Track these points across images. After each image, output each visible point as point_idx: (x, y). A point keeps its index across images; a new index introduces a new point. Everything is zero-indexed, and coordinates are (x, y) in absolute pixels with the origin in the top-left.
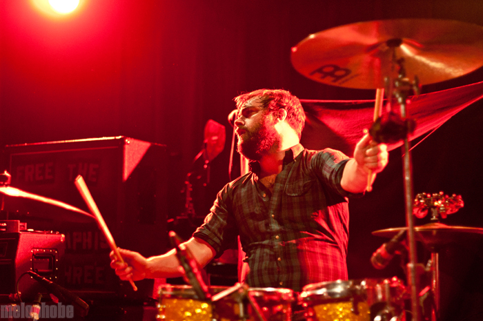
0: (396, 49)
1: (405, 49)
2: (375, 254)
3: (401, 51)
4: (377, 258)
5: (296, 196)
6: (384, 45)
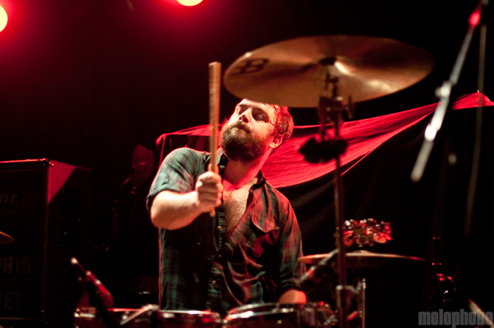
0: (331, 67)
1: (341, 68)
3: (337, 70)
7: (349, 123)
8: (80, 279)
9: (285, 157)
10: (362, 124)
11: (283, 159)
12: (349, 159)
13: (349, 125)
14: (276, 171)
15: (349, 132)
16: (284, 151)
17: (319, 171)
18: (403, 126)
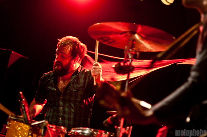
0: (133, 35)
2: (105, 120)
4: (106, 122)
5: (75, 91)
6: (128, 33)
7: (139, 60)
8: (20, 101)
9: (109, 69)
10: (144, 62)
11: (109, 70)
12: (136, 75)
13: (139, 61)
14: (105, 74)
15: (138, 64)
16: (110, 66)
17: (123, 78)
18: (161, 66)
